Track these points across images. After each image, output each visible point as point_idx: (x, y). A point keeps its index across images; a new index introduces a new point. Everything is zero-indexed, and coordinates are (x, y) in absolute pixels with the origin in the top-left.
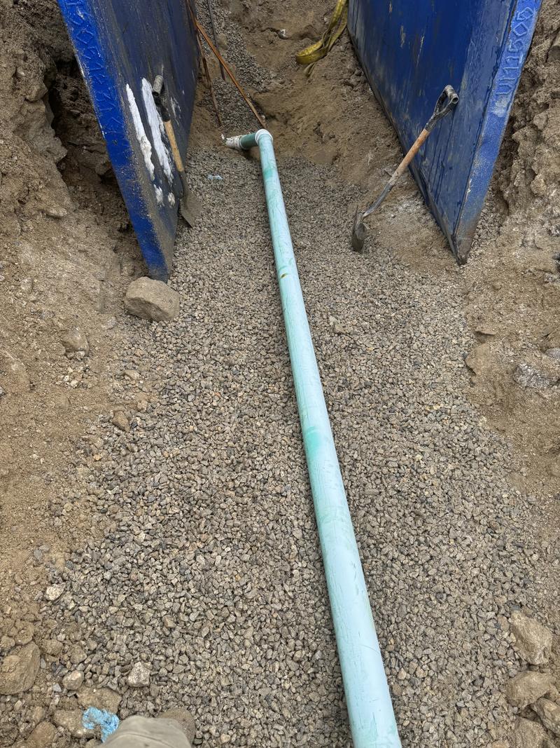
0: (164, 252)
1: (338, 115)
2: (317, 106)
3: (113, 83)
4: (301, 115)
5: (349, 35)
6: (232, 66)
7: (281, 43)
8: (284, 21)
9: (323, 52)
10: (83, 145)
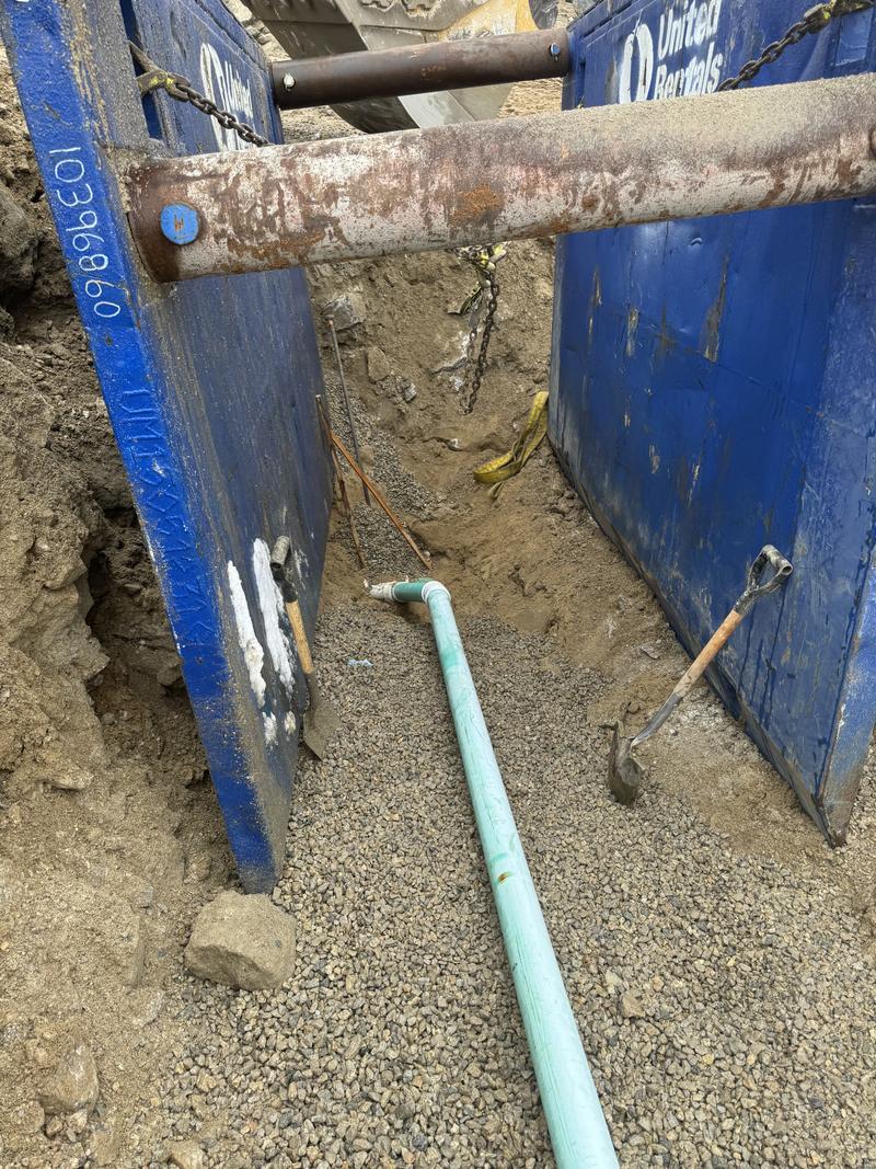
0: (272, 838)
1: (549, 556)
2: (511, 542)
3: (206, 568)
4: (485, 553)
5: (551, 445)
6: (381, 487)
7: (452, 456)
8: (455, 429)
9: (514, 468)
10: (139, 639)
